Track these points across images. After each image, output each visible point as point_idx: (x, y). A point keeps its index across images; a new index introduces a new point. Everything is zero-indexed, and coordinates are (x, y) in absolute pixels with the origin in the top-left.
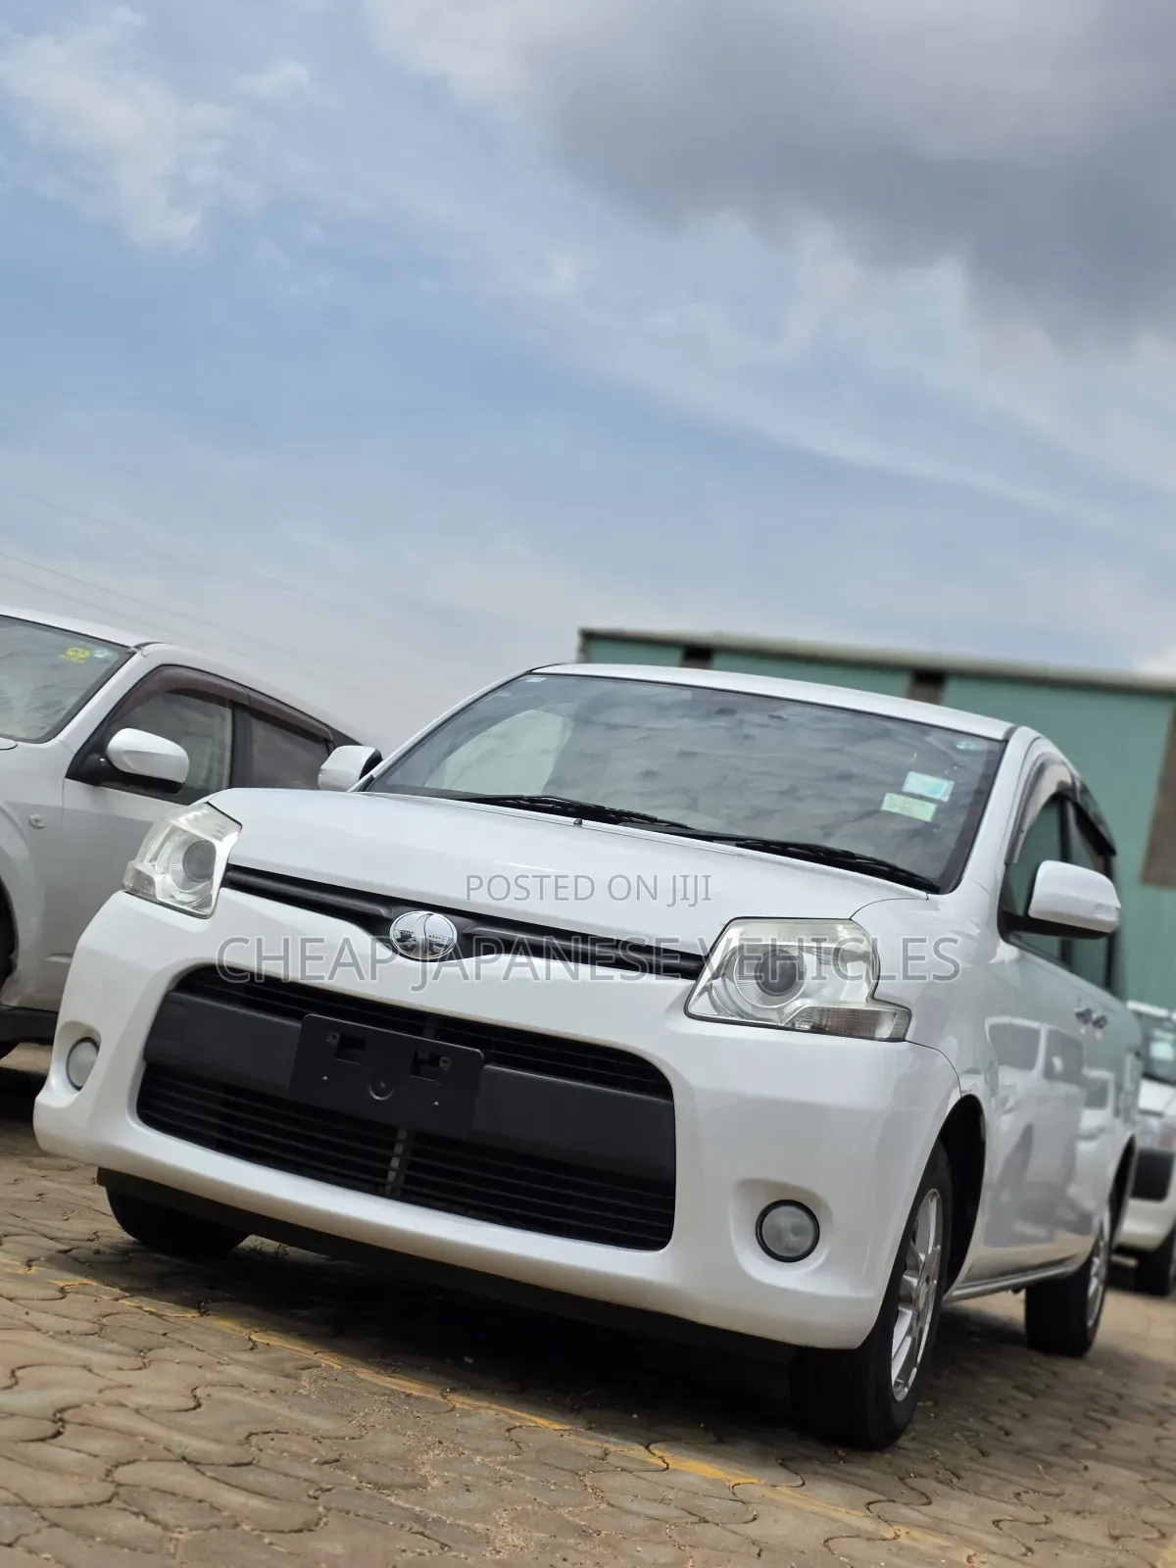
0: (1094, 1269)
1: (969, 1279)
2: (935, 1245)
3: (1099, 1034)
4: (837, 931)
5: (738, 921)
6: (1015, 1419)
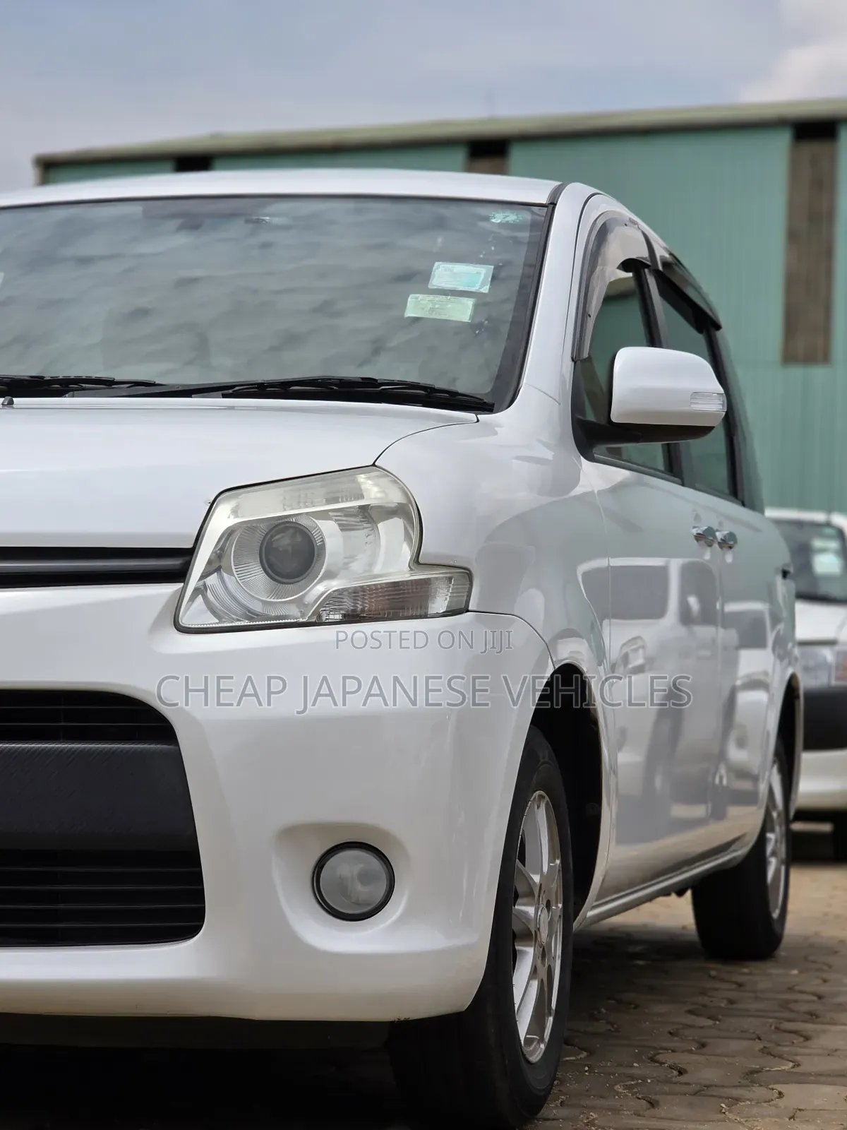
0: (769, 848)
1: (603, 894)
2: (552, 860)
3: (729, 558)
4: (359, 484)
5: (227, 494)
6: (691, 1052)
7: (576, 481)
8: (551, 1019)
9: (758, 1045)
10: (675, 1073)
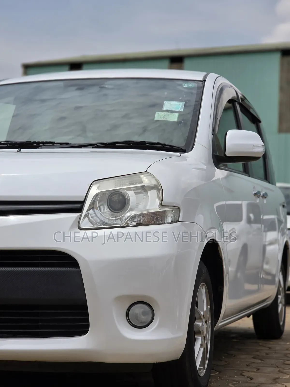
0: (279, 301)
1: (224, 317)
2: (207, 306)
3: (265, 201)
4: (141, 178)
5: (96, 182)
6: (254, 372)
7: (214, 176)
8: (207, 361)
9: (278, 369)
10: (249, 379)
